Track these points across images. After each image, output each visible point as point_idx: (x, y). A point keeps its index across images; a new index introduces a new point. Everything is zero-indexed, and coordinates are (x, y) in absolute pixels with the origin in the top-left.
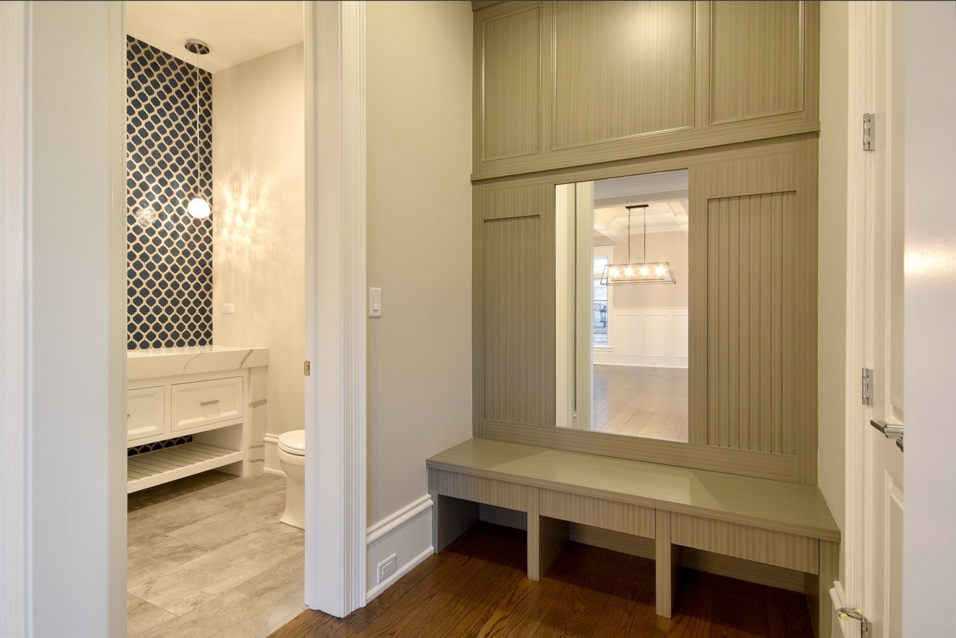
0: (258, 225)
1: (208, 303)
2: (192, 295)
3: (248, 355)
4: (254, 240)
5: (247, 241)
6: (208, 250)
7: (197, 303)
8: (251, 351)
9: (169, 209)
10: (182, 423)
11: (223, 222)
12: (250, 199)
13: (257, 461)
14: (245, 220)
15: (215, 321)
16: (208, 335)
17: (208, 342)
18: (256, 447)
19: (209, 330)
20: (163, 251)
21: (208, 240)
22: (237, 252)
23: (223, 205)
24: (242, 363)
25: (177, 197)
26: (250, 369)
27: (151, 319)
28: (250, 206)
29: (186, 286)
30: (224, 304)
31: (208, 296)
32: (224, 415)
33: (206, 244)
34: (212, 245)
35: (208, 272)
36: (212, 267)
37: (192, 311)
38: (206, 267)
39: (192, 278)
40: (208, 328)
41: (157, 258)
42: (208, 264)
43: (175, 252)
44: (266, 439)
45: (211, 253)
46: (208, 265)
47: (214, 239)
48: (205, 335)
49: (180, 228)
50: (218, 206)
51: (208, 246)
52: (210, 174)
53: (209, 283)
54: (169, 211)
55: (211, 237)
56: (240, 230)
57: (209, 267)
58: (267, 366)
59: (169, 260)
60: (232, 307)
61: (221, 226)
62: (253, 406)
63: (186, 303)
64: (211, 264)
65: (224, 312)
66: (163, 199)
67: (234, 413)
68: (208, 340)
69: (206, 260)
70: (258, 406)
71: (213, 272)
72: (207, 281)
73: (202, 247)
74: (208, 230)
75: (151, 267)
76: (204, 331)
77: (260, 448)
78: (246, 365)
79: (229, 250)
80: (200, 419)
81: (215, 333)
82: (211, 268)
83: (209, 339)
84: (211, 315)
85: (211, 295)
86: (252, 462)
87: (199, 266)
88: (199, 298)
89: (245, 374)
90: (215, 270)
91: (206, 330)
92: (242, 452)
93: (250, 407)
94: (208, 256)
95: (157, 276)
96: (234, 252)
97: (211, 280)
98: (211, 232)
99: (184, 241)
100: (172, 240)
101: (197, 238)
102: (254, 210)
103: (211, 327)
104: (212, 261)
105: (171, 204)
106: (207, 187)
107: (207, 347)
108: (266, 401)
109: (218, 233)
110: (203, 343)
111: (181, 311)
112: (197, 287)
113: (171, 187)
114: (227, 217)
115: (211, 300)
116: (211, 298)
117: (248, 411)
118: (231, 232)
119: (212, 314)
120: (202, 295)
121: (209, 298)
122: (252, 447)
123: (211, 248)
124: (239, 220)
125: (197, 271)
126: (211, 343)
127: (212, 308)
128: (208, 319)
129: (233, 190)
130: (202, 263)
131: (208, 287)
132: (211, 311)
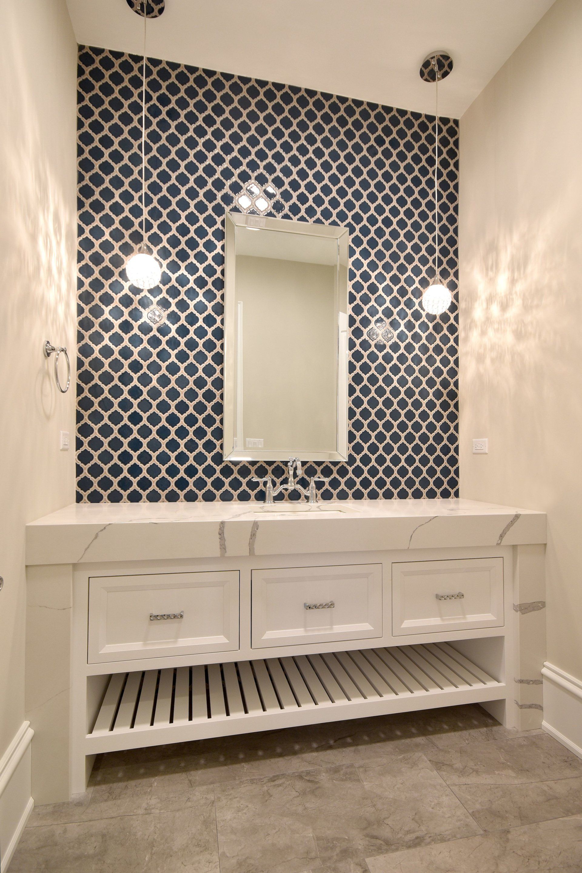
0: (526, 308)
1: (453, 439)
2: (431, 427)
3: (512, 523)
4: (519, 335)
5: (509, 338)
6: (452, 364)
7: (438, 439)
8: (517, 517)
9: (403, 315)
10: (408, 624)
11: (473, 321)
12: (513, 272)
13: (530, 707)
14: (504, 307)
15: (461, 463)
16: (453, 483)
17: (452, 494)
18: (528, 682)
19: (455, 476)
20: (395, 370)
21: (453, 351)
22: (493, 361)
23: (473, 297)
24: (501, 536)
25: (412, 297)
26: (514, 547)
27: (381, 460)
28: (513, 282)
29: (424, 416)
30: (474, 440)
31: (452, 428)
32: (472, 618)
33: (450, 357)
34: (457, 358)
35: (453, 395)
36: (457, 388)
37: (431, 450)
38: (450, 388)
39: (431, 405)
40: (452, 474)
41: (388, 381)
42: (452, 384)
43: (410, 371)
44: (544, 671)
45: (456, 368)
46: (452, 387)
47: (461, 349)
48: (449, 483)
49: (416, 337)
50: (466, 301)
51: (452, 359)
52: (456, 259)
53: (454, 410)
54: (402, 317)
55: (456, 347)
56: (496, 326)
57: (454, 388)
58: (545, 544)
59: (403, 381)
60: (484, 443)
61: (470, 328)
62: (521, 610)
63: (424, 438)
64: (456, 384)
65: (475, 451)
66: (395, 302)
67: (488, 617)
68: (452, 491)
69: (449, 379)
70: (530, 611)
71: (459, 395)
72: (452, 409)
73: (445, 362)
74: (452, 338)
75: (380, 392)
76: (448, 478)
77: (534, 685)
78: (508, 540)
79: (480, 359)
80: (434, 621)
81: (461, 481)
82: (456, 390)
83: (455, 489)
84: (456, 456)
85: (456, 428)
86: (521, 707)
87: (440, 388)
88: (441, 432)
89: (507, 555)
90: (461, 392)
91: (450, 476)
92: (502, 684)
93: (517, 611)
94: (453, 373)
95: (388, 403)
96: (488, 361)
97: (456, 406)
98: (456, 340)
99: (421, 355)
100: (407, 354)
101: (438, 350)
102: (519, 287)
103: (457, 472)
104: (457, 380)
105: (405, 308)
106: (452, 277)
107: (452, 500)
108: (543, 604)
109: (466, 339)
110: (445, 494)
111: (417, 449)
112: (438, 417)
113: (405, 285)
114: (478, 313)
115: (456, 434)
116: (457, 432)
117: (514, 617)
118: (483, 333)
119: (458, 454)
120: (445, 428)
121: (454, 432)
122: (521, 681)
123: (456, 362)
124: (495, 309)
125: (438, 394)
126: (457, 495)
127: (458, 446)
128: (453, 461)
129: (487, 269)
130: (445, 384)
131: (453, 417)
132: (457, 450)
